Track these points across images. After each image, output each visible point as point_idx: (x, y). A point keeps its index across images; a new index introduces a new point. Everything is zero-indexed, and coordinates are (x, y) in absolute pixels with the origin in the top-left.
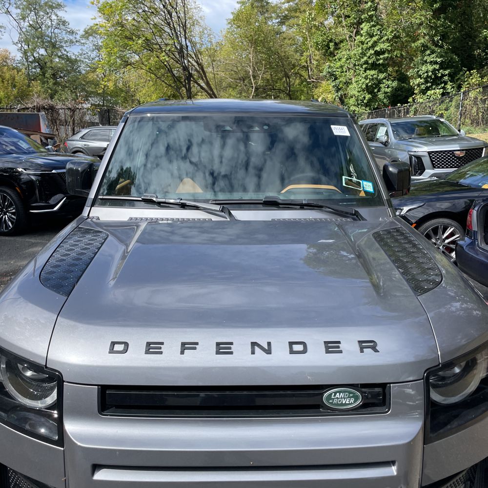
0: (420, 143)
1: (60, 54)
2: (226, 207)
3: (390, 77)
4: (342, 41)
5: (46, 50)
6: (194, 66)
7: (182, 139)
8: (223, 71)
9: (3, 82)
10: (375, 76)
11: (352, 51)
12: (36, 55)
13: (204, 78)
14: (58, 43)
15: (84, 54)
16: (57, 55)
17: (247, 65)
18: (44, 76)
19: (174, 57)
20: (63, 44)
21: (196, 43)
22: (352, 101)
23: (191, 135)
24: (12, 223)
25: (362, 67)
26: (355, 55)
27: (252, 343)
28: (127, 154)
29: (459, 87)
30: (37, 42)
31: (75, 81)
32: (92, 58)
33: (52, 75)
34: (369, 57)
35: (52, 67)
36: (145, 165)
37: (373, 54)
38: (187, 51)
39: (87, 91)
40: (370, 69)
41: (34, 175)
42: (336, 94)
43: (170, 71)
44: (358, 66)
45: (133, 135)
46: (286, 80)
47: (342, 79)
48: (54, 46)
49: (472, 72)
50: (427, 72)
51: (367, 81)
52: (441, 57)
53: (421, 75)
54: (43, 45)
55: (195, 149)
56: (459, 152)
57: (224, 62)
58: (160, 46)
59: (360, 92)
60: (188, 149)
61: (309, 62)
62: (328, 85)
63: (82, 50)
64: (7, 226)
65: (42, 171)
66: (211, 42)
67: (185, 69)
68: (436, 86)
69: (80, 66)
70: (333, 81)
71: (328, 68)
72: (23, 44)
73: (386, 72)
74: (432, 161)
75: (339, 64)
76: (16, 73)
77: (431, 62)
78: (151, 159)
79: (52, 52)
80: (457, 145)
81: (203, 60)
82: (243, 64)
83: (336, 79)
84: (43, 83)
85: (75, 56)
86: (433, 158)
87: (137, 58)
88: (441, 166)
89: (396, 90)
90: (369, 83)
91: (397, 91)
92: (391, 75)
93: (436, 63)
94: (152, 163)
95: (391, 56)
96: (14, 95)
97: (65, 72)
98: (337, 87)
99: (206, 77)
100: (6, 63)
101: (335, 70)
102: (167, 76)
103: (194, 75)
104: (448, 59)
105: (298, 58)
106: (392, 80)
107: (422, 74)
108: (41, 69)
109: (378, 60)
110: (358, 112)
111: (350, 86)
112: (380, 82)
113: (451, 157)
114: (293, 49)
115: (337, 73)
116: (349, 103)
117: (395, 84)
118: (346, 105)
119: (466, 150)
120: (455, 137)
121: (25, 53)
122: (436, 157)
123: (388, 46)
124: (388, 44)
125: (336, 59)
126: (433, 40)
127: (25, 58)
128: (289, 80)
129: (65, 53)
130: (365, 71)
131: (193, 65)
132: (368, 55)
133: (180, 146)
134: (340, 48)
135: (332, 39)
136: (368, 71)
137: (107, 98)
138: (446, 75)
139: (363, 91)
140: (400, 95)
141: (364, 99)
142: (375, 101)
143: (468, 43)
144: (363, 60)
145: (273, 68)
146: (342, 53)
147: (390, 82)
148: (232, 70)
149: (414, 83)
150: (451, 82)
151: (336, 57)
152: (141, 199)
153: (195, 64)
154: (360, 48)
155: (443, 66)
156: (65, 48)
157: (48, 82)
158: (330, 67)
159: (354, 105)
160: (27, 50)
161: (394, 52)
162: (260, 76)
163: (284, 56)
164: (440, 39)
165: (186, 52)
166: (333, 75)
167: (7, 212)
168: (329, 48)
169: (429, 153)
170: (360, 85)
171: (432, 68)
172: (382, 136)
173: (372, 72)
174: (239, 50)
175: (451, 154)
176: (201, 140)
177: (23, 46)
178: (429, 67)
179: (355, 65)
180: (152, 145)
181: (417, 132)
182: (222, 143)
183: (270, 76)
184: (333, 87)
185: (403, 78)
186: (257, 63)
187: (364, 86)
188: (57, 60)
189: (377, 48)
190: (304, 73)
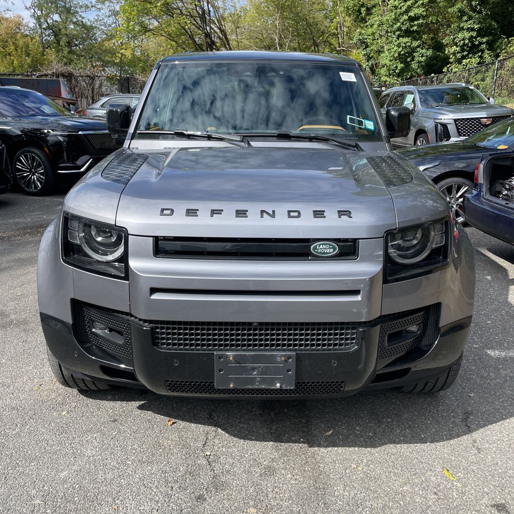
0: (447, 111)
1: (75, 20)
2: (246, 138)
3: (424, 45)
4: (374, 6)
5: (60, 15)
6: (217, 33)
7: (206, 94)
8: (247, 39)
9: (16, 50)
10: (408, 44)
11: (385, 16)
12: (50, 21)
13: (227, 47)
14: (72, 8)
15: (100, 20)
16: (71, 21)
17: (273, 32)
18: (59, 43)
19: (195, 23)
20: (78, 10)
21: (219, 8)
22: (383, 71)
23: (215, 91)
24: (41, 183)
25: (394, 34)
26: (387, 20)
27: (261, 211)
28: (153, 111)
29: (497, 56)
30: (51, 6)
31: (90, 50)
32: (109, 25)
33: (67, 42)
34: (402, 23)
35: (67, 35)
36: (171, 120)
37: (406, 20)
38: (210, 16)
39: (103, 61)
40: (403, 37)
41: (61, 136)
42: (367, 63)
43: (191, 37)
44: (391, 32)
45: (159, 93)
46: (315, 48)
47: (374, 47)
48: (68, 11)
49: (510, 39)
50: (463, 40)
51: (400, 50)
52: (478, 24)
53: (457, 43)
54: (57, 11)
55: (218, 104)
56: (486, 120)
57: (248, 29)
58: (181, 11)
59: (392, 61)
60: (212, 103)
61: (339, 29)
62: (358, 53)
63: (98, 16)
64: (36, 187)
65: (69, 132)
66: (235, 7)
67: (208, 35)
68: (473, 54)
69: (96, 33)
70: (364, 49)
71: (359, 35)
72: (36, 9)
73: (421, 40)
74: (458, 129)
75: (370, 31)
76: (30, 40)
77: (468, 28)
78: (177, 114)
79: (67, 18)
80: (484, 113)
81: (226, 26)
82: (269, 32)
83: (367, 47)
84: (58, 51)
85: (91, 22)
86: (459, 126)
87: (156, 24)
88: (467, 133)
89: (430, 59)
90: (402, 51)
91: (432, 60)
92: (426, 43)
93: (473, 30)
94: (178, 118)
95: (426, 22)
96: (28, 64)
97: (80, 40)
98: (368, 56)
99: (229, 44)
100: (20, 29)
101: (366, 37)
102: (188, 43)
103: (217, 43)
104: (486, 26)
105: (328, 25)
106: (426, 48)
107: (458, 41)
108: (55, 36)
109: (412, 26)
110: (390, 82)
111: (382, 55)
112: (413, 50)
113: (477, 125)
114: (322, 14)
115: (369, 40)
116: (380, 74)
117: (430, 53)
118: (377, 76)
119: (493, 117)
120: (484, 105)
121: (38, 19)
122: (462, 124)
123: (423, 11)
124: (423, 9)
125: (367, 26)
126: (471, 5)
127: (39, 25)
128: (318, 49)
129: (80, 19)
130: (398, 39)
131: (215, 32)
132: (401, 21)
133: (204, 101)
134: (371, 14)
135: (364, 3)
136: (401, 39)
137: (124, 68)
138: (484, 43)
139: (396, 59)
140: (435, 65)
141: (396, 69)
142: (407, 70)
143: (508, 9)
144: (395, 27)
145: (301, 36)
146: (374, 19)
147: (424, 51)
148: (257, 38)
149: (449, 51)
150: (488, 51)
151: (368, 23)
152: (173, 133)
153: (218, 31)
154: (393, 14)
155: (481, 33)
156: (80, 13)
157: (62, 50)
158: (360, 34)
159: (386, 76)
160: (40, 16)
161: (429, 17)
162: (287, 44)
163: (313, 22)
164: (478, 4)
165: (208, 18)
166: (364, 42)
167: (36, 172)
168: (361, 13)
169: (455, 120)
170: (392, 54)
171: (469, 35)
172: (410, 103)
173: (406, 40)
174: (265, 15)
175: (477, 122)
176: (224, 94)
177: (36, 11)
178: (466, 34)
179: (387, 32)
180: (178, 100)
181: (446, 100)
182: (244, 96)
183: (297, 44)
184: (364, 55)
185: (438, 47)
186: (283, 30)
187: (396, 55)
188: (72, 27)
189: (412, 14)
190: (333, 41)
